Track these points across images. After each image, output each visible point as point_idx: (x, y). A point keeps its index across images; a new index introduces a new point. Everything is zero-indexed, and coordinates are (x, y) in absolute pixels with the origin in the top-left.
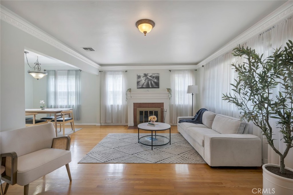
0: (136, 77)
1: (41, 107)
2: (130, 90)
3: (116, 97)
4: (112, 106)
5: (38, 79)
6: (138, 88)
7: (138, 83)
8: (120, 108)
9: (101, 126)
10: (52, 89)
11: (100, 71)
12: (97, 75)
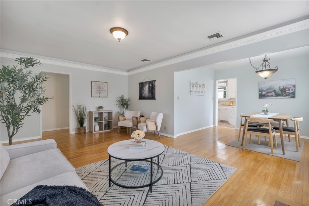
5: (266, 78)
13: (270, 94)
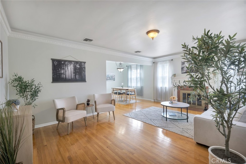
0: (181, 63)
1: (122, 87)
2: (174, 75)
3: (164, 81)
4: (161, 87)
5: (121, 72)
6: (182, 73)
7: (182, 68)
8: (167, 89)
9: (154, 102)
10: (129, 77)
11: (153, 63)
12: (152, 66)
13: (108, 79)
